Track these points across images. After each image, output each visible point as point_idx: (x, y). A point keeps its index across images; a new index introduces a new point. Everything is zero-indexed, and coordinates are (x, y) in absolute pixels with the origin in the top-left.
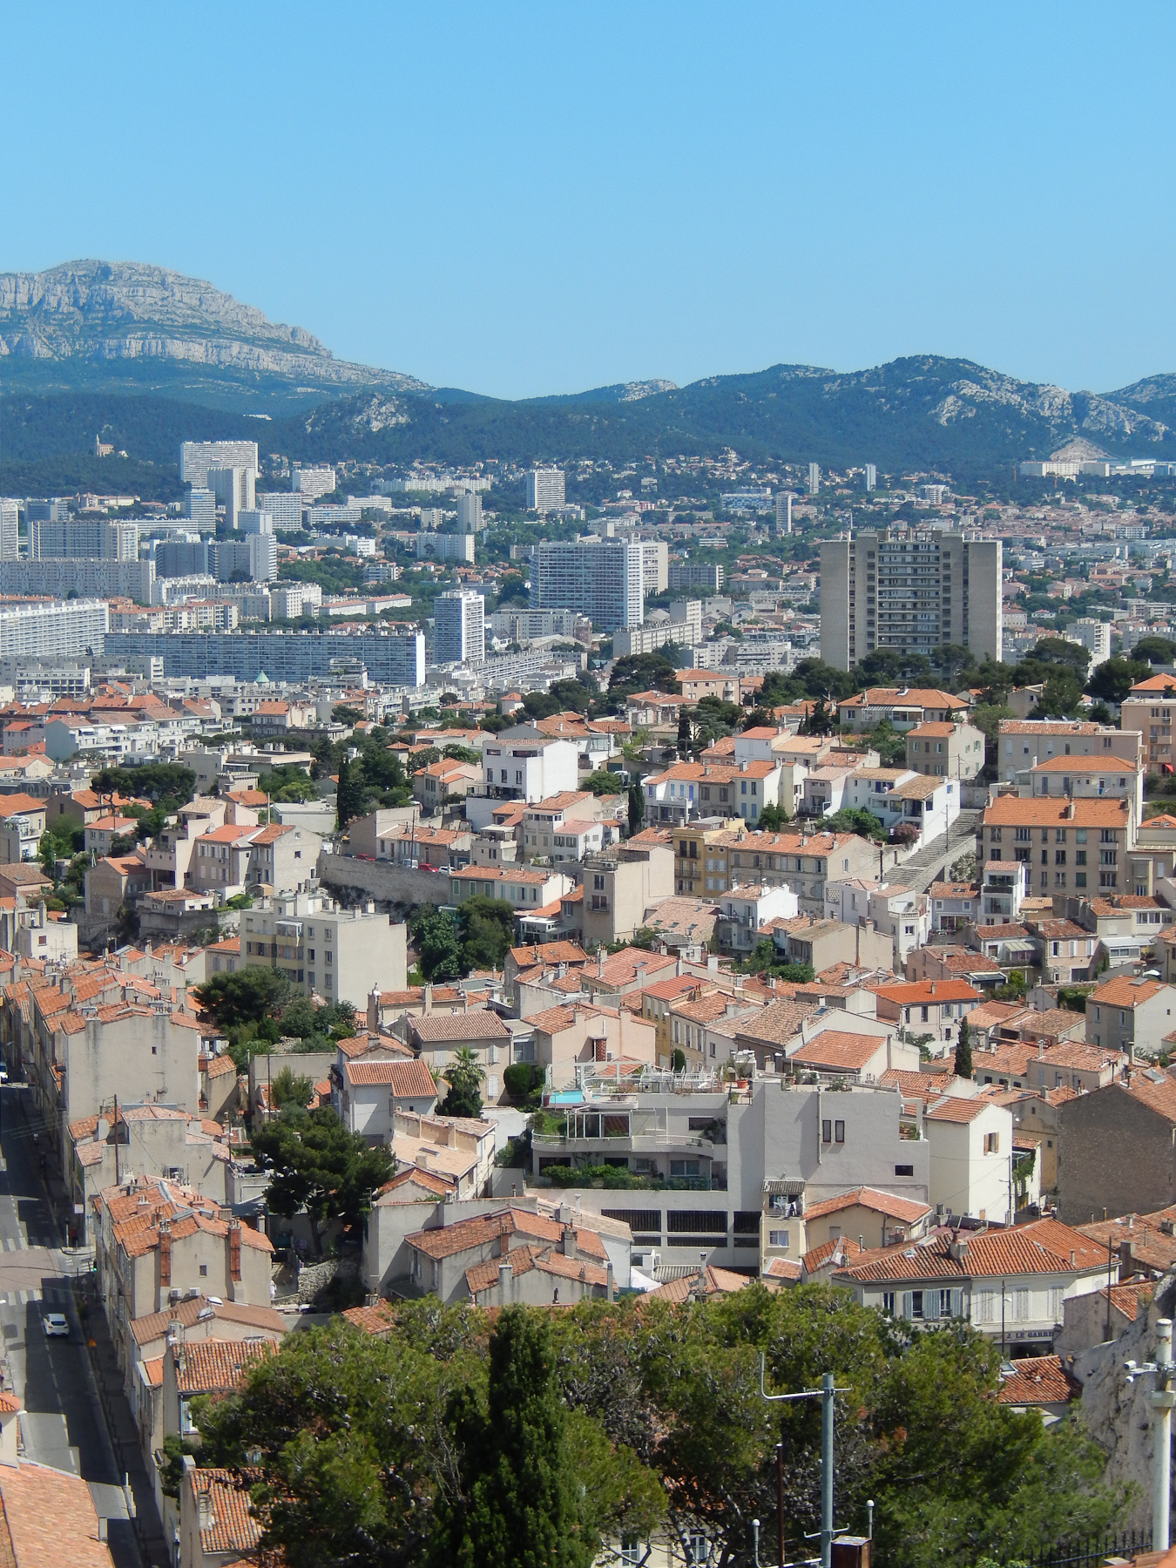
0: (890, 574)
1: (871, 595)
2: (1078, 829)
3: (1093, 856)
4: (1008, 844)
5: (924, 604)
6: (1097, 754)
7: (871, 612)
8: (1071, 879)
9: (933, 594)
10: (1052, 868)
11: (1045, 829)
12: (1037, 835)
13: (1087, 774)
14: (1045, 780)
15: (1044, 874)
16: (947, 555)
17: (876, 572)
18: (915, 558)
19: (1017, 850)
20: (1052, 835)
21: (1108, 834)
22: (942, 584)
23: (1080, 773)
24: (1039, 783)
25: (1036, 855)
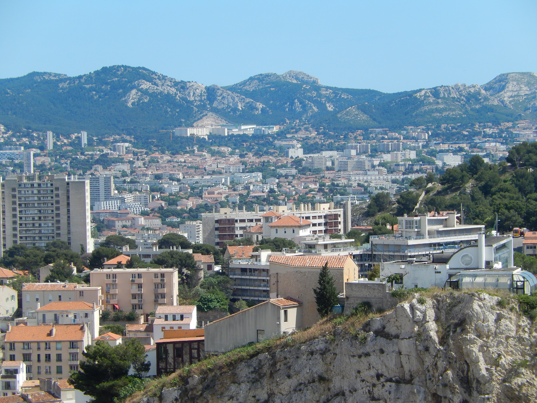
0: (25, 201)
1: (14, 213)
2: (57, 342)
3: (65, 356)
4: (18, 352)
5: (45, 217)
6: (76, 300)
7: (15, 223)
8: (54, 370)
9: (50, 212)
10: (43, 364)
11: (38, 343)
12: (34, 346)
13: (67, 311)
14: (44, 316)
15: (39, 367)
16: (57, 189)
17: (17, 200)
18: (39, 191)
19: (24, 355)
20: (43, 346)
21: (73, 344)
22: (55, 205)
23: (63, 311)
24: (41, 318)
25: (34, 357)
